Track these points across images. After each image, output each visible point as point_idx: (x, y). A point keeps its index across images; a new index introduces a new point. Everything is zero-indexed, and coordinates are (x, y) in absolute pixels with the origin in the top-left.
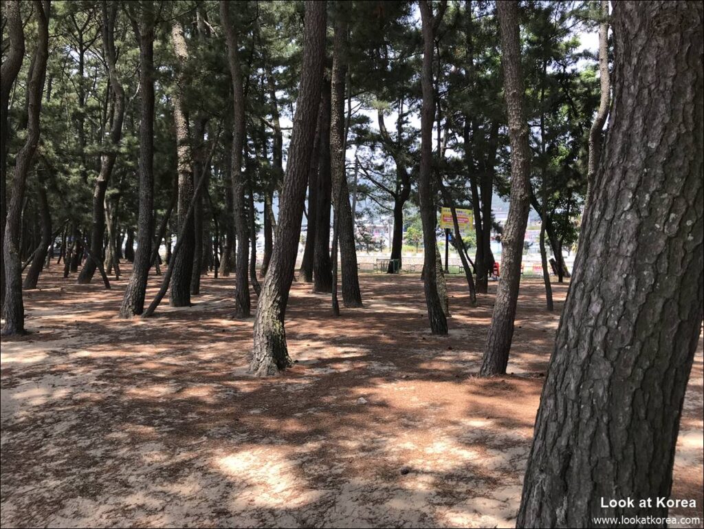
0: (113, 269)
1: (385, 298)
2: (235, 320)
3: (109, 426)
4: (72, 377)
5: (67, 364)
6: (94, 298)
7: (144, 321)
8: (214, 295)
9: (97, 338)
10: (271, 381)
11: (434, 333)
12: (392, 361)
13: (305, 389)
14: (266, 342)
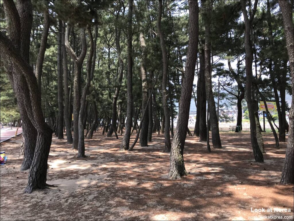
0: (120, 131)
1: (233, 144)
2: (165, 153)
3: (109, 198)
4: (98, 176)
5: (97, 170)
6: (111, 142)
7: (129, 152)
8: (158, 142)
9: (110, 159)
10: (177, 182)
11: (256, 161)
12: (235, 175)
13: (192, 186)
14: (175, 164)
